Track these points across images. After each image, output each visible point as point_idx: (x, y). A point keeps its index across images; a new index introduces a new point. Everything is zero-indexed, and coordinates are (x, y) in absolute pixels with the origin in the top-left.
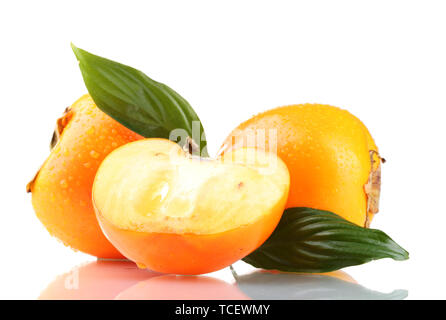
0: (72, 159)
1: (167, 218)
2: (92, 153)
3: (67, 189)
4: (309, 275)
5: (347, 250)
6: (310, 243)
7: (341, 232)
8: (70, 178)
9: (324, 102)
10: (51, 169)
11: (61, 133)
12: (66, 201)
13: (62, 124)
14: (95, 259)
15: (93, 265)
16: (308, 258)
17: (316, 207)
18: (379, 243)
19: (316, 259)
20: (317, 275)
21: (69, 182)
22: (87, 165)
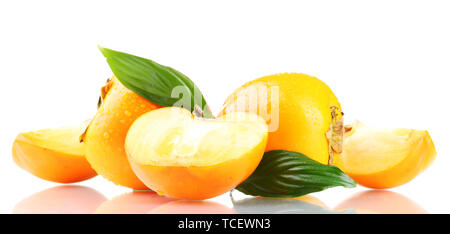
0: (112, 116)
1: (177, 157)
2: (126, 112)
3: (109, 139)
4: (283, 199)
5: (310, 181)
6: (285, 176)
7: (307, 167)
8: (111, 131)
9: (298, 71)
10: (96, 124)
11: (104, 97)
12: (108, 148)
13: (105, 91)
14: (131, 190)
15: (130, 194)
16: (282, 187)
17: (289, 149)
18: (334, 175)
19: (289, 188)
20: (289, 199)
21: (110, 134)
22: (123, 121)
